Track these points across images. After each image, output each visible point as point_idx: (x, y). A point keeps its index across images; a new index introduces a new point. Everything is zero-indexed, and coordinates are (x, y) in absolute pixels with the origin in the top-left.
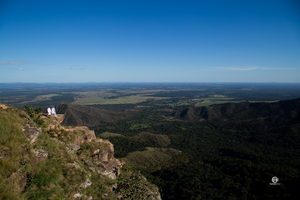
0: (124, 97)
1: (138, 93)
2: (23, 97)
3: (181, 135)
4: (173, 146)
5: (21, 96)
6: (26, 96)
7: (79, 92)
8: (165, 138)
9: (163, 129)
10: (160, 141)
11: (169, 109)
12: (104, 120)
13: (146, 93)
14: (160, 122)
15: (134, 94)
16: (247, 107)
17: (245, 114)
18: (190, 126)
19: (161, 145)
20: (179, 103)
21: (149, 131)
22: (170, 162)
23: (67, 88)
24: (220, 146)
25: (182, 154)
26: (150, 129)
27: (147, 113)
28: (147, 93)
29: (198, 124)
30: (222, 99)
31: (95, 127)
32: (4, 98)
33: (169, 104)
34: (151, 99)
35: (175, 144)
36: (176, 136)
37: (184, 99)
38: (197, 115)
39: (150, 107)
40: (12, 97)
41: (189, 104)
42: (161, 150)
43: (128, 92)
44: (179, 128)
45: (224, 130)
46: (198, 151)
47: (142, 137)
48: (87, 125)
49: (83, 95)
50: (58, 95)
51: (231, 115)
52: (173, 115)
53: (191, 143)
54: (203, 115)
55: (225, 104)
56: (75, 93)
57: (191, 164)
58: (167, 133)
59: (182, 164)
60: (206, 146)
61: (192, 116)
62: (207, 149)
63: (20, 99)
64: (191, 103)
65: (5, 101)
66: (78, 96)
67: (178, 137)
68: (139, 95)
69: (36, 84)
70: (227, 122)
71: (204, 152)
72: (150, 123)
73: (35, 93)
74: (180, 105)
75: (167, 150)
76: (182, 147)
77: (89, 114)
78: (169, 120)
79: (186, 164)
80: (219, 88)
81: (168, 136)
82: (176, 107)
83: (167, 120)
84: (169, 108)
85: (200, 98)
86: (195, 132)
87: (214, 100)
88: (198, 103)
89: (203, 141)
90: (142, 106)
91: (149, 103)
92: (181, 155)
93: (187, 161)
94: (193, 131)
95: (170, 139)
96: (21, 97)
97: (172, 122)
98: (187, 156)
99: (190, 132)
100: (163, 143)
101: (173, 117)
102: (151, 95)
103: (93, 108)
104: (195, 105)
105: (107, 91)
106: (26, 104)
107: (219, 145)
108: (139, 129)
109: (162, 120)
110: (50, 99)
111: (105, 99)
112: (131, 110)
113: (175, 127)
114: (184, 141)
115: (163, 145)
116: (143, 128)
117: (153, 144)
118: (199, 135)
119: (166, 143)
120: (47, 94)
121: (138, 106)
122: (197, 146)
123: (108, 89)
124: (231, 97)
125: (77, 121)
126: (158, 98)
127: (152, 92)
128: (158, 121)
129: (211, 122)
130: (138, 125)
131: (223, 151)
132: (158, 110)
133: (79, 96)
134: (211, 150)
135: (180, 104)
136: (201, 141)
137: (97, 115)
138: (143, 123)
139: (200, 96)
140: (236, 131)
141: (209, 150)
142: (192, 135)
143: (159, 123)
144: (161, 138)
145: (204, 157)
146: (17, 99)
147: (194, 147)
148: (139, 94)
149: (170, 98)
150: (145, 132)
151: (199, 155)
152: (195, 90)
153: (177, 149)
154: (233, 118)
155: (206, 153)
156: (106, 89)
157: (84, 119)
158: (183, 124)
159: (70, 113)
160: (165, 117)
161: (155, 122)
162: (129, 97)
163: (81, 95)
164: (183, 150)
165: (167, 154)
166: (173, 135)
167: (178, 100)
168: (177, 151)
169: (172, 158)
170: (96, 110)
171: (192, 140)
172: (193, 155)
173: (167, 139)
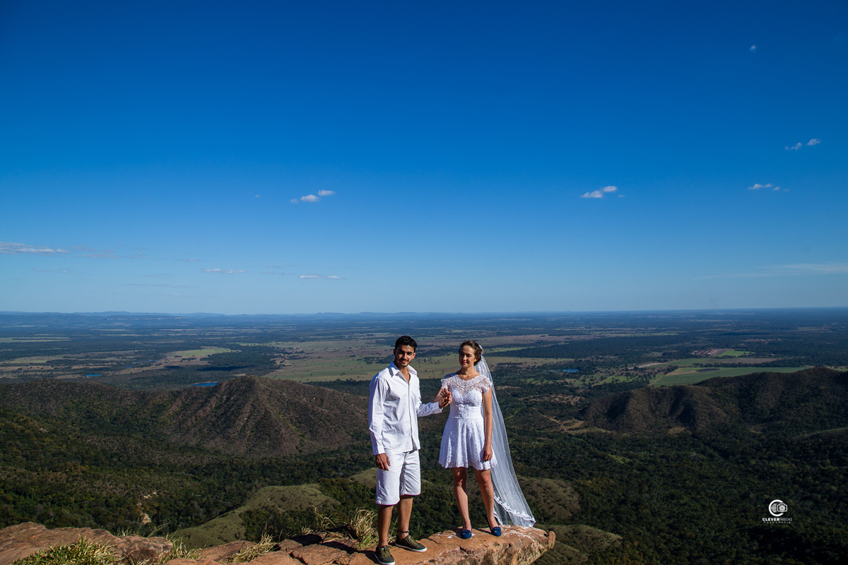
0: (427, 359)
2: (128, 355)
3: (611, 481)
4: (589, 517)
5: (120, 353)
6: (136, 351)
7: (290, 343)
8: (560, 490)
9: (552, 459)
10: (545, 501)
11: (568, 395)
12: (364, 430)
13: (493, 347)
14: (542, 439)
16: (822, 387)
17: (821, 409)
18: (640, 451)
19: (551, 514)
20: (597, 376)
23: (254, 330)
24: (747, 518)
25: (623, 544)
28: (495, 347)
29: (666, 443)
30: (737, 361)
31: (338, 451)
32: (73, 357)
33: (568, 380)
34: (509, 364)
35: (594, 510)
36: (597, 482)
37: (613, 364)
38: (658, 413)
39: (508, 390)
40: (97, 354)
41: (631, 380)
43: (438, 344)
44: (603, 458)
45: (753, 462)
46: (674, 535)
48: (313, 443)
49: (302, 352)
50: (229, 351)
51: (771, 413)
52: (582, 413)
53: (646, 507)
54: (679, 412)
55: (747, 376)
56: (278, 346)
58: (567, 473)
60: (698, 519)
61: (644, 417)
62: (702, 530)
63: (117, 362)
64: (637, 375)
65: (74, 367)
66: (286, 355)
67: (602, 488)
69: (167, 318)
70: (760, 436)
71: (695, 539)
73: (160, 344)
74: (601, 383)
75: (570, 532)
76: (618, 519)
77: (320, 409)
78: (570, 430)
80: (722, 327)
81: (569, 483)
82: (590, 388)
83: (562, 430)
84: (567, 391)
85: (665, 361)
86: (658, 471)
87: (711, 366)
88: (660, 376)
89: (686, 499)
91: (502, 375)
92: (617, 549)
94: (651, 467)
95: (579, 492)
96: (121, 355)
97: (581, 438)
98: (638, 552)
99: (642, 469)
100: (556, 505)
101: (581, 423)
102: (508, 352)
103: (331, 390)
104: (651, 381)
105: (374, 341)
106: (135, 376)
107: (742, 516)
109: (547, 430)
110: (205, 363)
111: (368, 363)
113: (591, 453)
114: (623, 502)
115: (554, 513)
118: (670, 479)
119: (565, 508)
120: (198, 346)
123: (378, 335)
124: (764, 356)
125: (283, 431)
126: (529, 362)
127: (513, 342)
128: (536, 435)
129: (708, 438)
131: (762, 536)
132: (534, 400)
133: (289, 354)
134: (718, 534)
135: (602, 378)
136: (682, 502)
137: (345, 413)
139: (664, 354)
140: (794, 465)
141: (713, 534)
142: (648, 480)
143: (539, 441)
144: (549, 488)
145: (698, 558)
146: (109, 362)
147: (659, 520)
149: (570, 360)
151: (680, 549)
152: (646, 335)
153: (603, 529)
154: (779, 422)
155: (702, 542)
156: (372, 335)
157: (303, 425)
158: (617, 444)
159: (261, 406)
160: (558, 422)
161: (526, 437)
162: (442, 357)
163: (296, 353)
164: (625, 533)
165: (572, 546)
166: (588, 479)
167: (594, 365)
168: (604, 536)
169: (589, 557)
170: (342, 397)
171: (652, 499)
172: (659, 551)
173: (568, 493)
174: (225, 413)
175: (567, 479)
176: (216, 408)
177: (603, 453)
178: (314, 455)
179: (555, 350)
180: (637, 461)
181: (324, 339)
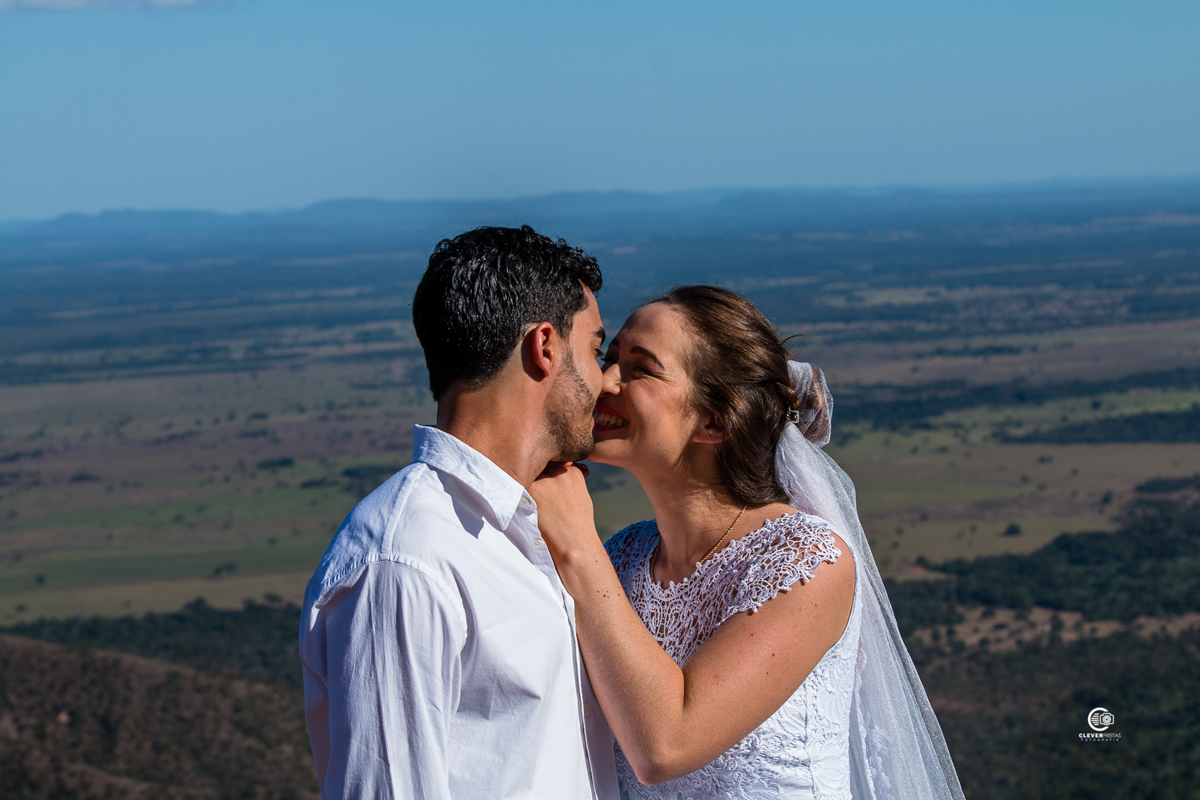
1: (958, 384)
13: (1107, 386)
15: (886, 397)
28: (1123, 384)
68: (982, 418)
77: (99, 779)
90: (1057, 625)
103: (157, 667)
170: (226, 706)
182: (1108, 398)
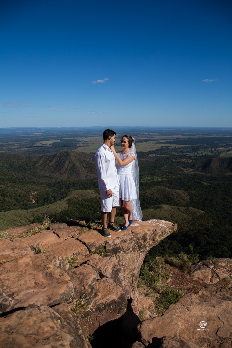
1: (150, 139)
2: (23, 143)
3: (202, 192)
4: (193, 204)
5: (20, 142)
6: (26, 142)
7: (82, 138)
8: (183, 194)
9: (180, 183)
10: (177, 198)
11: (188, 159)
13: (159, 140)
14: (177, 175)
15: (145, 140)
18: (214, 181)
19: (179, 203)
20: (199, 152)
21: (163, 185)
22: (190, 224)
23: (68, 133)
25: (205, 215)
26: (164, 182)
27: (161, 163)
28: (160, 140)
29: (224, 179)
32: (3, 144)
33: (188, 153)
34: (165, 147)
35: (195, 202)
36: (197, 192)
37: (206, 148)
38: (222, 167)
39: (165, 157)
40: (11, 143)
41: (213, 154)
42: (178, 208)
43: (138, 139)
44: (200, 183)
46: (224, 212)
47: (155, 192)
49: (87, 141)
50: (60, 141)
52: (193, 166)
53: (215, 202)
54: (230, 167)
56: (78, 139)
57: (216, 228)
58: (186, 188)
59: (204, 228)
61: (217, 168)
63: (19, 146)
64: (215, 152)
65: (4, 148)
66: (81, 143)
68: (151, 142)
69: (36, 129)
72: (165, 176)
73: (34, 139)
74: (201, 155)
75: (185, 209)
76: (204, 206)
78: (188, 172)
79: (210, 228)
81: (186, 192)
82: (196, 157)
83: (185, 172)
84: (187, 158)
85: (227, 147)
86: (221, 189)
88: (224, 153)
89: (230, 199)
90: (155, 155)
91: (163, 151)
92: (202, 216)
93: (211, 224)
94: (218, 187)
95: (190, 195)
96: (20, 143)
97: (192, 175)
98: (210, 218)
99: (214, 188)
100: (181, 200)
101: (192, 170)
102: (165, 142)
104: (221, 155)
106: (26, 151)
108: (151, 183)
109: (179, 172)
110: (51, 146)
112: (142, 159)
113: (195, 181)
114: (206, 199)
115: (180, 202)
116: (157, 181)
117: (168, 201)
118: (225, 192)
119: (184, 201)
120: (48, 140)
121: (150, 155)
122: (223, 206)
125: (80, 171)
126: (174, 146)
127: (167, 138)
128: (175, 174)
130: (150, 178)
132: (175, 160)
133: (82, 142)
135: (202, 153)
136: (228, 200)
138: (156, 175)
139: (227, 145)
142: (216, 192)
143: (176, 176)
144: (179, 193)
146: (16, 146)
147: (219, 207)
148: (152, 140)
149: (189, 146)
150: (159, 187)
151: (226, 217)
152: (220, 137)
153: (198, 209)
157: (88, 168)
158: (206, 178)
159: (72, 162)
160: (183, 169)
161: (171, 174)
162: (140, 144)
163: (84, 142)
164: (206, 210)
165: (186, 214)
166: (193, 191)
167: (199, 148)
168: (198, 211)
169: (192, 219)
171: (217, 199)
172: (218, 218)
173: (186, 195)
174: (59, 164)
175: (186, 190)
176: (56, 162)
177: (200, 181)
178: (92, 179)
179: (183, 142)
180: (213, 185)
181: (95, 136)
182: (159, 141)
